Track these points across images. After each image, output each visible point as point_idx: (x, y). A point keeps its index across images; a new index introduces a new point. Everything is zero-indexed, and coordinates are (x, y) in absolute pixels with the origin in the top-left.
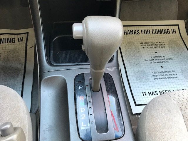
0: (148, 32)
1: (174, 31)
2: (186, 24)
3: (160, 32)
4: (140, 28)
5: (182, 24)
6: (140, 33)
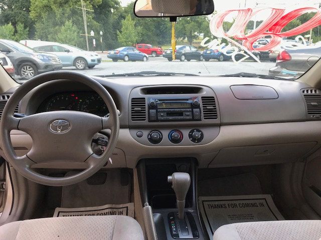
0: (235, 206)
1: (262, 205)
2: (273, 198)
3: (247, 205)
4: (226, 203)
5: (269, 198)
6: (227, 206)
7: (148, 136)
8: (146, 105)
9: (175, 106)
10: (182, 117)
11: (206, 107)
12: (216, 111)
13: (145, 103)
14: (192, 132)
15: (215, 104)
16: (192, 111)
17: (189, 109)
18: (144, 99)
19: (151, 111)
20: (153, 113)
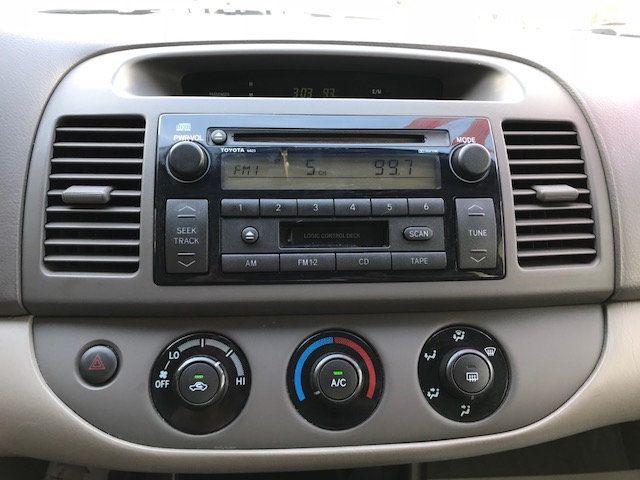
7: (154, 376)
8: (148, 162)
9: (338, 176)
10: (382, 255)
11: (528, 184)
12: (588, 214)
13: (139, 153)
14: (441, 344)
15: (580, 169)
16: (450, 216)
17: (426, 203)
18: (138, 121)
19: (178, 207)
20: (187, 221)
